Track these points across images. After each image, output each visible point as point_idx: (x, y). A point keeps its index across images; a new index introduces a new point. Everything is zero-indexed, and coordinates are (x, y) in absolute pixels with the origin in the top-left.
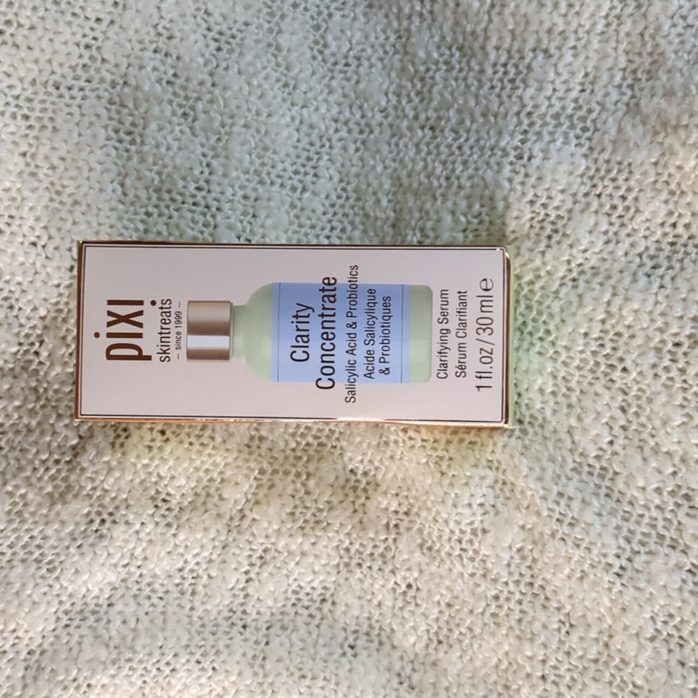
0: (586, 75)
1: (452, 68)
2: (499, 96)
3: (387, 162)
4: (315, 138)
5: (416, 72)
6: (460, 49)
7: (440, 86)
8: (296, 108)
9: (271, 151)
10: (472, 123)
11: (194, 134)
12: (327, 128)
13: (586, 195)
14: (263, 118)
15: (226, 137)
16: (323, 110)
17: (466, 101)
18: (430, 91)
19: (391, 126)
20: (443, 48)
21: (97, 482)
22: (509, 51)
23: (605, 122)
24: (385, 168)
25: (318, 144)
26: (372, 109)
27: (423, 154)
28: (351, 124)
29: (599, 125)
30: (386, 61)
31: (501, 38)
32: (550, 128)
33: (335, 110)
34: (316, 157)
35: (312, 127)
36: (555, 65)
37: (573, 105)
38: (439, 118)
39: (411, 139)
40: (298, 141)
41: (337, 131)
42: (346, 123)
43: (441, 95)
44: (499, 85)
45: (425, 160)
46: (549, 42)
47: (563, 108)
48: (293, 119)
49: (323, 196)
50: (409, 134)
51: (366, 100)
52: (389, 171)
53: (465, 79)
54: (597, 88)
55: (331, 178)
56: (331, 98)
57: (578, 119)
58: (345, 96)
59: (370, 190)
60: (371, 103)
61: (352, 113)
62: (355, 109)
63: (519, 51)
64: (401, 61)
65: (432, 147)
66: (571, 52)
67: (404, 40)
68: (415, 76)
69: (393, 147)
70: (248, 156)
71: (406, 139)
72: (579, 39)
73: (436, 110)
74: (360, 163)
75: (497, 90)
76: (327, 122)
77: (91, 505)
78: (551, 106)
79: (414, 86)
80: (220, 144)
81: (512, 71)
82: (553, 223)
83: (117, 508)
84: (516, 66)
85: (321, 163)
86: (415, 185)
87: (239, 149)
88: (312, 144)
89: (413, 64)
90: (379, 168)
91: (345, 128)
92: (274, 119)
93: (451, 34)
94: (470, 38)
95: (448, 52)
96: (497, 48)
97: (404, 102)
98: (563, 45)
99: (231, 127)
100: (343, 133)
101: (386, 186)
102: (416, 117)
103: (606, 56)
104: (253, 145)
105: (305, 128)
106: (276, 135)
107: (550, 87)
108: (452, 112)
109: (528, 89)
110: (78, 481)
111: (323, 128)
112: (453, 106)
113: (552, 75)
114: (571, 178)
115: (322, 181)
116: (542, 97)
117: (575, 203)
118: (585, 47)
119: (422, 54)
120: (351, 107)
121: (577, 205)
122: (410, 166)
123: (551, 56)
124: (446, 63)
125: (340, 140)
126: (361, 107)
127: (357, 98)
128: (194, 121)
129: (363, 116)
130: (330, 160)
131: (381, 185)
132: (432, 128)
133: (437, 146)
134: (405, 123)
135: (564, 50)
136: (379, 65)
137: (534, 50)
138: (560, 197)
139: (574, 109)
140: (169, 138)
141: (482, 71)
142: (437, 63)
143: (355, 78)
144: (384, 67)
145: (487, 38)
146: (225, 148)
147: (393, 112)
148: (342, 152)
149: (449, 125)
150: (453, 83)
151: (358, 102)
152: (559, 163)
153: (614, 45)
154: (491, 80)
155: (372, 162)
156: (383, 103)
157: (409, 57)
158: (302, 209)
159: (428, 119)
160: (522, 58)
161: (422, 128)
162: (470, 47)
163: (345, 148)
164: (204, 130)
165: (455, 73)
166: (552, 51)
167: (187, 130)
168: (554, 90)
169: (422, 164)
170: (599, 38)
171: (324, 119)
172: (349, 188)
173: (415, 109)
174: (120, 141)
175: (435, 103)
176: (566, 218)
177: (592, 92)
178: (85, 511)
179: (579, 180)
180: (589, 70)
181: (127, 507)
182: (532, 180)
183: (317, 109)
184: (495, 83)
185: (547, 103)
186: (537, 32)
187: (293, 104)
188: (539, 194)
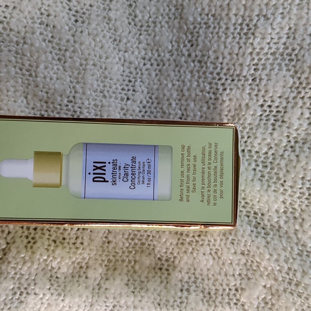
0: (290, 29)
1: (209, 27)
2: (238, 43)
3: (174, 82)
4: (132, 69)
5: (188, 29)
6: (213, 16)
7: (203, 37)
8: (121, 53)
9: (109, 79)
10: (223, 58)
11: (65, 70)
12: (139, 63)
13: (294, 98)
14: (103, 60)
15: (83, 72)
16: (136, 53)
17: (218, 46)
18: (197, 40)
19: (175, 60)
20: (203, 15)
21: (18, 269)
22: (243, 17)
23: (303, 56)
24: (173, 85)
25: (134, 72)
26: (164, 51)
27: (196, 77)
28: (152, 61)
29: (300, 57)
30: (170, 23)
31: (238, 9)
32: (271, 61)
33: (143, 53)
34: (133, 80)
35: (130, 63)
36: (271, 24)
37: (283, 46)
38: (203, 56)
39: (187, 68)
40: (124, 71)
41: (145, 64)
42: (150, 60)
43: (204, 42)
44: (238, 36)
45: (198, 82)
46: (267, 11)
47: (278, 49)
48: (120, 59)
49: (138, 102)
50: (186, 65)
51: (160, 46)
52: (176, 87)
53: (217, 33)
54: (297, 36)
55: (143, 92)
56: (140, 46)
57: (287, 55)
58: (148, 44)
59: (166, 98)
60: (163, 48)
61: (152, 54)
62: (154, 52)
63: (249, 16)
64: (179, 23)
65: (201, 73)
66: (280, 16)
67: (180, 10)
68: (187, 32)
69: (176, 72)
70: (96, 82)
71: (184, 68)
72: (284, 8)
73: (201, 51)
74: (159, 83)
75: (237, 40)
76: (139, 60)
77: (15, 284)
78: (270, 48)
79: (187, 37)
80: (80, 76)
81: (246, 28)
82: (275, 116)
83: (29, 285)
84: (248, 25)
85: (137, 83)
86: (193, 95)
87: (91, 78)
88: (131, 73)
89: (186, 24)
90: (170, 85)
91: (149, 63)
92: (109, 60)
93: (208, 7)
94: (219, 9)
95: (206, 17)
96: (236, 15)
97: (182, 46)
98: (275, 12)
99: (85, 66)
100: (148, 66)
101: (175, 95)
102: (189, 55)
103: (301, 18)
104: (99, 75)
105: (127, 64)
106: (111, 69)
107: (269, 37)
108: (210, 52)
109: (256, 39)
110: (6, 269)
111: (137, 63)
112: (211, 49)
113: (270, 31)
114: (285, 89)
115: (138, 93)
116: (265, 43)
117: (288, 103)
118: (288, 13)
119: (191, 19)
120: (152, 50)
121: (289, 104)
122: (188, 84)
123: (268, 19)
124: (206, 23)
125: (147, 70)
126: (157, 50)
127: (155, 46)
128: (64, 63)
129: (159, 56)
130: (141, 81)
131: (171, 95)
132: (200, 62)
133: (204, 73)
134: (183, 59)
135: (276, 15)
136: (167, 26)
137: (258, 16)
138: (278, 100)
139: (283, 49)
140: (51, 73)
141: (227, 28)
142: (200, 23)
143: (153, 34)
144: (169, 27)
145: (229, 9)
146: (83, 78)
147: (176, 53)
148: (148, 76)
149: (210, 60)
150: (210, 35)
151: (156, 48)
152: (277, 82)
153: (306, 11)
154: (233, 34)
155: (165, 82)
156: (170, 48)
157: (183, 20)
158: (127, 110)
159: (196, 56)
160: (251, 20)
161: (194, 61)
162: (220, 15)
163: (150, 74)
164: (71, 68)
165: (211, 29)
166: (269, 16)
167: (61, 68)
168: (272, 39)
169: (196, 83)
170: (296, 7)
171: (137, 58)
172: (153, 97)
173: (188, 50)
174: (23, 75)
175: (200, 47)
176: (283, 112)
177: (294, 38)
178: (12, 287)
179: (289, 90)
180: (292, 26)
181: (35, 284)
182: (262, 93)
183: (133, 53)
184: (235, 35)
185: (268, 46)
186: (260, 5)
187: (119, 51)
188: (266, 100)
